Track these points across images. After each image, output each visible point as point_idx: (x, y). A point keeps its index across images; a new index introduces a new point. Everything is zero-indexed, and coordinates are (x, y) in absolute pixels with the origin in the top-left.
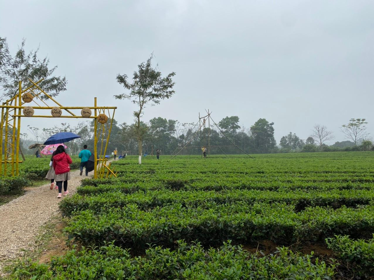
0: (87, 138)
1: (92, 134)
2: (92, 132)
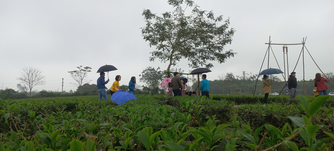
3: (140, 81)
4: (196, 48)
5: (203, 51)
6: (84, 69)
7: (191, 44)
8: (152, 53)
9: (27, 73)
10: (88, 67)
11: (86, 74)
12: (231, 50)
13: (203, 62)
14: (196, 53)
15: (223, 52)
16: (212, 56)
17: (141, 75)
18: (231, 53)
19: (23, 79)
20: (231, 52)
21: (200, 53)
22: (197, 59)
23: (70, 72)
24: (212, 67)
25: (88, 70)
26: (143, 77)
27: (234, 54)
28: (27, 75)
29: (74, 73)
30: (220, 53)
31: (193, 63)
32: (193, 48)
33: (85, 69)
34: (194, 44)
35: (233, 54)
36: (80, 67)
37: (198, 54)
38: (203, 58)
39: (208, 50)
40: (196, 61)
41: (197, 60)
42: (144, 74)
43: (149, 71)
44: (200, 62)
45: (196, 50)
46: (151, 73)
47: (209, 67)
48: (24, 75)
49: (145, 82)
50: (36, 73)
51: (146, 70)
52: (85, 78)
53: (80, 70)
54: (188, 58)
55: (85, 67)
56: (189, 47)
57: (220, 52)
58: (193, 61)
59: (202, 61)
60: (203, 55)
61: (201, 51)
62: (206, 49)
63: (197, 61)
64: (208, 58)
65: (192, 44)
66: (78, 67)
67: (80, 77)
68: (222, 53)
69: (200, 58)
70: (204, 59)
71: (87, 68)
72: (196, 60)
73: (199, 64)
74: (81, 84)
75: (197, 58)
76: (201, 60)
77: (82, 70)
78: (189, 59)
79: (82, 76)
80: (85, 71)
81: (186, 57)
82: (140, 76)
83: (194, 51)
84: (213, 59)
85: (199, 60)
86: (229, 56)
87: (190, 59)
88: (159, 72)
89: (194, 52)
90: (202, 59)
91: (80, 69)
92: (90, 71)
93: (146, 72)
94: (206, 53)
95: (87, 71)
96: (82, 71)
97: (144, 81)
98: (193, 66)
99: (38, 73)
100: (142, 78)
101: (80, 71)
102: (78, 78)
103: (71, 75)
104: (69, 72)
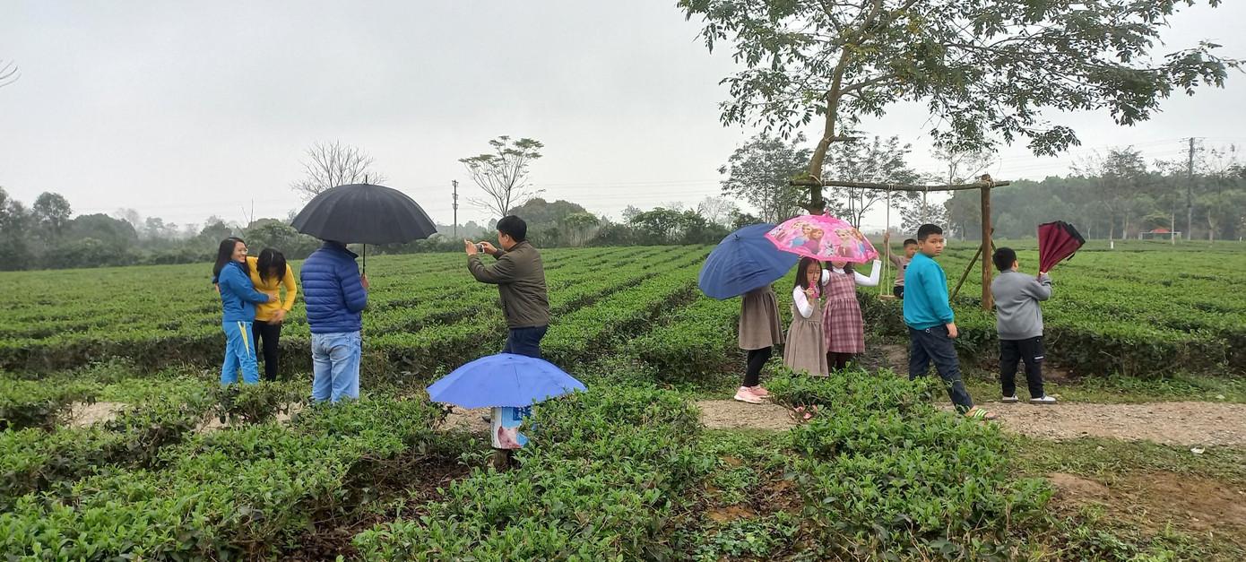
3: (725, 192)
4: (977, 44)
5: (1022, 60)
6: (514, 148)
7: (949, 23)
8: (736, 81)
9: (323, 166)
10: (528, 140)
11: (525, 168)
12: (1205, 47)
13: (1018, 118)
14: (980, 69)
15: (1151, 58)
16: (1071, 82)
17: (729, 166)
18: (1207, 64)
19: (312, 188)
20: (1205, 58)
21: (998, 67)
22: (983, 102)
23: (467, 161)
24: (1070, 144)
25: (530, 151)
26: (735, 177)
27: (1228, 70)
28: (326, 174)
29: (480, 163)
30: (1126, 65)
31: (958, 124)
32: (963, 45)
33: (520, 149)
34: (967, 21)
35: (1216, 72)
36: (500, 140)
37: (989, 79)
38: (1019, 99)
39: (1053, 49)
40: (975, 112)
41: (981, 109)
42: (738, 163)
43: (761, 152)
44: (1000, 121)
45: (980, 56)
46: (769, 158)
47: (1053, 148)
48: (314, 171)
49: (744, 195)
50: (352, 164)
51: (745, 150)
52: (519, 181)
53: (501, 154)
54: (928, 98)
55: (519, 141)
56: (937, 41)
57: (1125, 56)
58: (958, 115)
59: (1010, 111)
60: (1019, 78)
61: (1007, 56)
62: (1040, 48)
63: (978, 112)
64: (1044, 97)
65: (956, 19)
66: (493, 142)
67: (502, 179)
68: (1137, 63)
69: (1001, 99)
70: (1023, 102)
71: (525, 143)
72: (972, 107)
73: (994, 127)
74: (505, 206)
75: (980, 97)
76: (1005, 110)
77: (509, 151)
78: (934, 105)
79: (510, 172)
80: (519, 154)
81: (921, 90)
82: (722, 171)
83: (969, 59)
84: (1078, 99)
85: (995, 107)
86: (1187, 81)
87: (940, 103)
88: (801, 155)
89: (968, 67)
90: (1007, 102)
91: (502, 149)
92: (535, 155)
93: (746, 157)
94: (1036, 66)
95: (527, 155)
96: (507, 157)
97: (740, 193)
98: (954, 140)
99: (361, 165)
100: (732, 180)
101: (500, 157)
102: (497, 183)
103: (471, 170)
104: (462, 161)
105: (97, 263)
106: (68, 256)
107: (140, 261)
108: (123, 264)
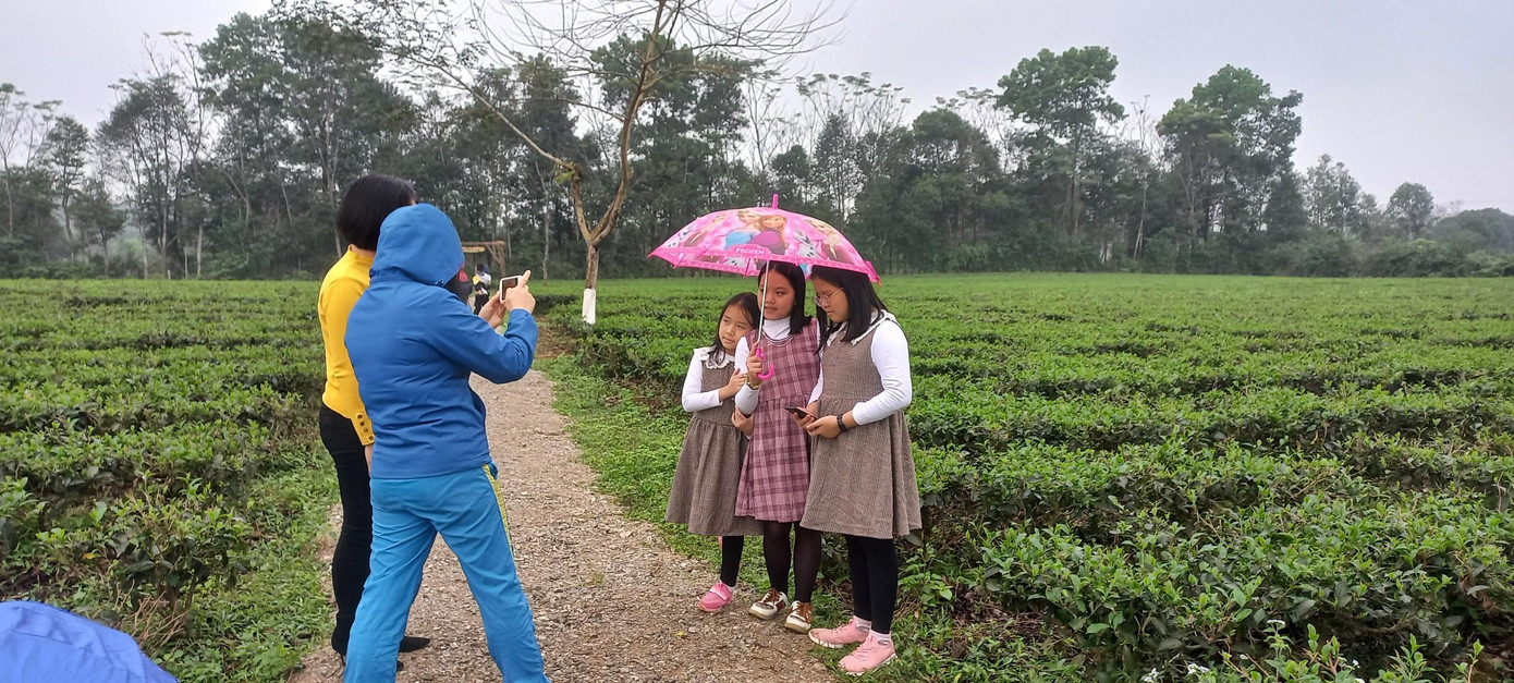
0: (178, 153)
1: (213, 126)
2: (207, 114)
105: (1427, 272)
106: (1393, 262)
107: (1483, 270)
108: (1461, 274)
